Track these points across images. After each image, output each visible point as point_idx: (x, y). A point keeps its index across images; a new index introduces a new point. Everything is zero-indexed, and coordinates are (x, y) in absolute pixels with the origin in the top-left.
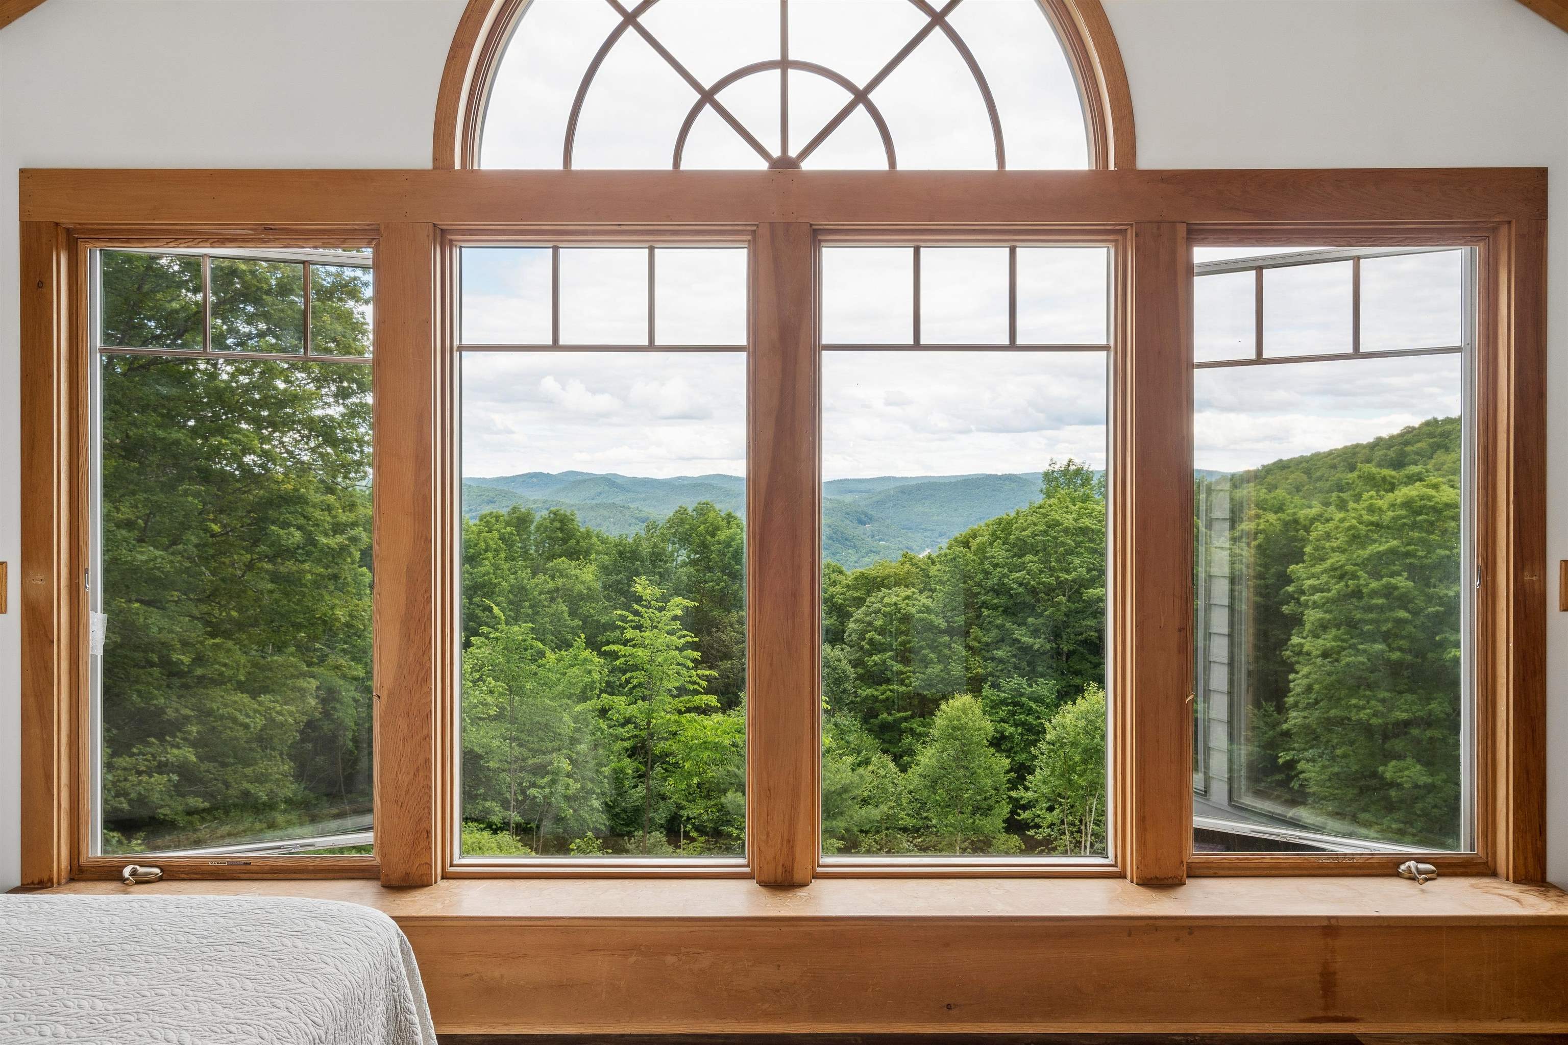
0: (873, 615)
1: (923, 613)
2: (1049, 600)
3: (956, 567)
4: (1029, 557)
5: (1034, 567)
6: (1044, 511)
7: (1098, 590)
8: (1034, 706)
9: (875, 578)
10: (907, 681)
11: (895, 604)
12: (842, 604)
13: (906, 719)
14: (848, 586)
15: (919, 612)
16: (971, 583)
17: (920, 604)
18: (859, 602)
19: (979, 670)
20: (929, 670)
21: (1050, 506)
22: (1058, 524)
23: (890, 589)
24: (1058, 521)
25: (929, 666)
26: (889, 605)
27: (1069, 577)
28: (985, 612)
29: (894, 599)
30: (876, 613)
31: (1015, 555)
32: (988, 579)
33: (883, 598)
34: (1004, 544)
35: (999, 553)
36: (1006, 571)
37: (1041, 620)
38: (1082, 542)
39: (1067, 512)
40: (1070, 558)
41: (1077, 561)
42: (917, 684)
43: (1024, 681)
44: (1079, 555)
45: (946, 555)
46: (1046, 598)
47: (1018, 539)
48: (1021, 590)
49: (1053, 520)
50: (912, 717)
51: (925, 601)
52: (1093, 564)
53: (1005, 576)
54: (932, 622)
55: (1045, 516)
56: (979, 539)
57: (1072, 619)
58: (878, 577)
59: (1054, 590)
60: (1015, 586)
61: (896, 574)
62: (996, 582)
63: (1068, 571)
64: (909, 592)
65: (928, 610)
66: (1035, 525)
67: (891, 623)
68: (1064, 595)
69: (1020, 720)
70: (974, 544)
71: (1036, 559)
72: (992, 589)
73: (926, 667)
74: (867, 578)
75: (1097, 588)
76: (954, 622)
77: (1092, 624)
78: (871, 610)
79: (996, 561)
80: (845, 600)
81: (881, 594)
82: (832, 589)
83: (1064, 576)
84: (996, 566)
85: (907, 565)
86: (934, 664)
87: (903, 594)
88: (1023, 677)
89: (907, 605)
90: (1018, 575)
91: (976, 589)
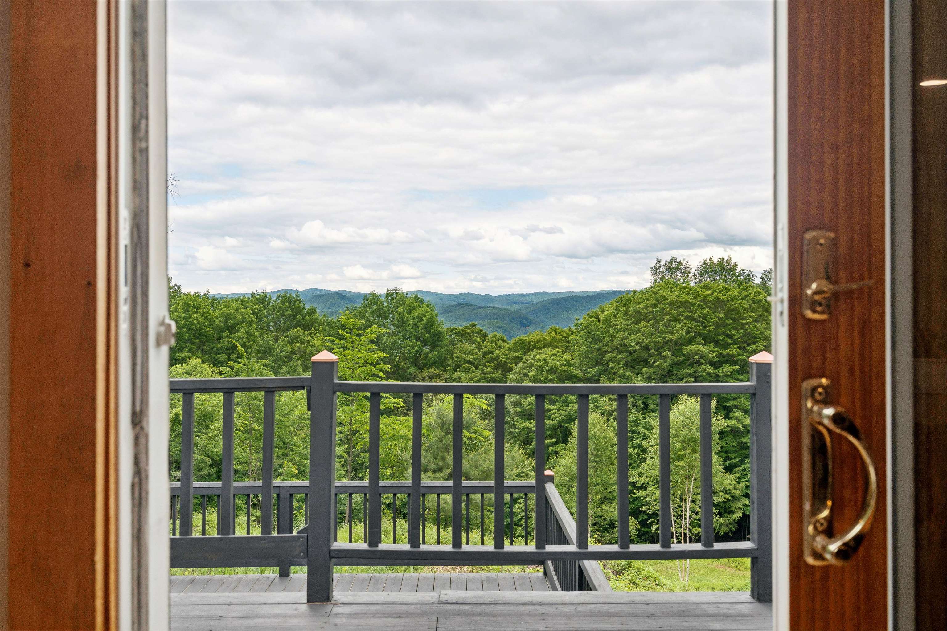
0: (528, 368)
1: (565, 366)
2: (658, 355)
3: (589, 333)
4: (643, 323)
5: (647, 330)
6: (654, 290)
7: (695, 346)
8: (647, 433)
9: (529, 343)
10: (553, 416)
11: (545, 360)
12: (505, 362)
13: (552, 445)
14: (509, 349)
15: (563, 365)
16: (601, 344)
17: (563, 359)
18: (517, 360)
19: (607, 407)
20: (569, 409)
21: (659, 287)
22: (665, 299)
23: (540, 350)
24: (665, 297)
25: (570, 405)
26: (539, 360)
27: (674, 337)
28: (611, 365)
29: (544, 356)
30: (530, 367)
31: (633, 323)
32: (613, 341)
33: (534, 357)
34: (624, 315)
35: (620, 321)
36: (626, 334)
37: (652, 370)
38: (682, 312)
39: (671, 292)
40: (673, 324)
41: (679, 326)
42: (560, 418)
43: (640, 414)
44: (680, 321)
45: (581, 324)
46: (656, 353)
47: (635, 311)
48: (637, 347)
49: (661, 296)
50: (557, 443)
51: (567, 357)
52: (691, 328)
53: (625, 338)
54: (571, 372)
55: (655, 293)
56: (606, 313)
57: (675, 369)
58: (532, 342)
59: (662, 347)
60: (633, 344)
61: (545, 339)
62: (619, 342)
63: (672, 334)
64: (554, 351)
65: (569, 364)
66: (648, 300)
67: (541, 374)
68: (669, 351)
69: (637, 443)
70: (602, 317)
71: (648, 324)
72: (617, 349)
73: (567, 406)
74: (523, 343)
75: (693, 345)
76: (588, 373)
77: (690, 372)
78: (526, 365)
79: (618, 327)
80: (508, 359)
81: (533, 354)
82: (497, 352)
83: (669, 337)
84: (619, 330)
85: (553, 334)
86: (573, 403)
87: (551, 353)
88: (639, 412)
89: (553, 360)
90: (635, 336)
91: (604, 349)
